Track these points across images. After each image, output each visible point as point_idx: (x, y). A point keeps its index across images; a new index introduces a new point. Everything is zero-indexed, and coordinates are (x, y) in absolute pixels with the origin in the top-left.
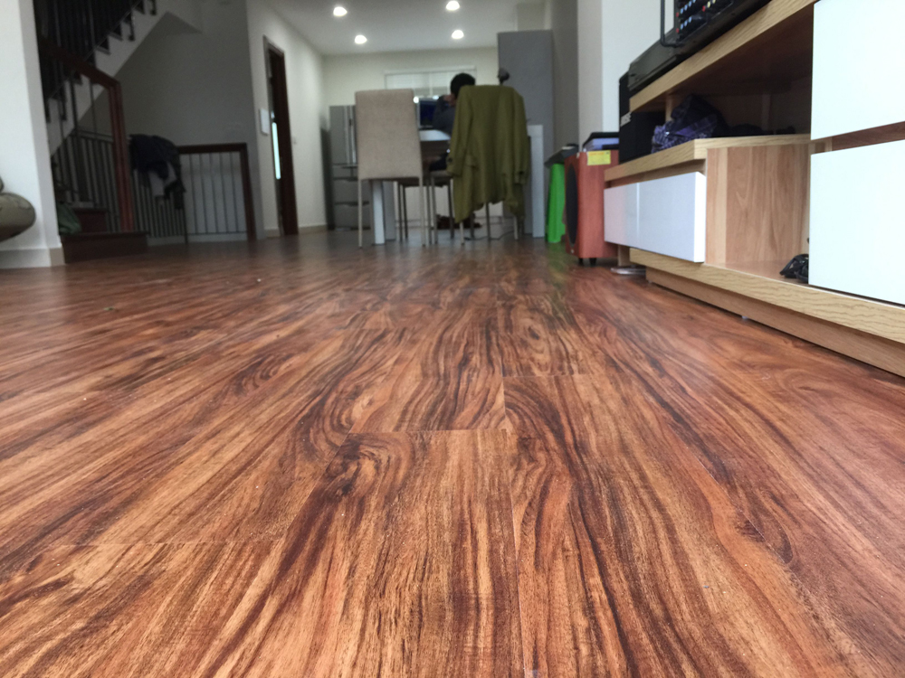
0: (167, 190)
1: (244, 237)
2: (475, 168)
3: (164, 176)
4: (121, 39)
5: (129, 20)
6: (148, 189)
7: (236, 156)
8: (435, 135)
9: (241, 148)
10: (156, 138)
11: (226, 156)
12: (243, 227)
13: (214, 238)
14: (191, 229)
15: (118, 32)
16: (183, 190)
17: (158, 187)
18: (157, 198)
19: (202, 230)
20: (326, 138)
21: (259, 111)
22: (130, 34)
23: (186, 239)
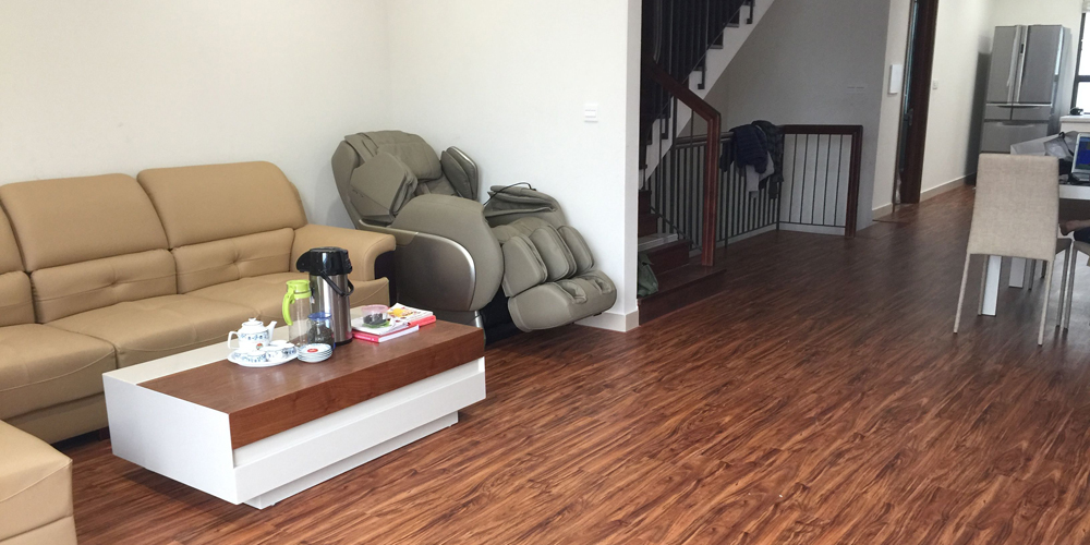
0: (763, 184)
1: (842, 232)
3: (760, 169)
4: (738, 27)
6: (743, 178)
7: (848, 138)
9: (855, 132)
10: (755, 123)
11: (836, 138)
12: (842, 220)
13: (810, 229)
14: (784, 217)
16: (781, 180)
17: (753, 179)
18: (751, 192)
19: (796, 219)
20: (984, 64)
21: (891, 68)
22: (748, 17)
23: (778, 227)
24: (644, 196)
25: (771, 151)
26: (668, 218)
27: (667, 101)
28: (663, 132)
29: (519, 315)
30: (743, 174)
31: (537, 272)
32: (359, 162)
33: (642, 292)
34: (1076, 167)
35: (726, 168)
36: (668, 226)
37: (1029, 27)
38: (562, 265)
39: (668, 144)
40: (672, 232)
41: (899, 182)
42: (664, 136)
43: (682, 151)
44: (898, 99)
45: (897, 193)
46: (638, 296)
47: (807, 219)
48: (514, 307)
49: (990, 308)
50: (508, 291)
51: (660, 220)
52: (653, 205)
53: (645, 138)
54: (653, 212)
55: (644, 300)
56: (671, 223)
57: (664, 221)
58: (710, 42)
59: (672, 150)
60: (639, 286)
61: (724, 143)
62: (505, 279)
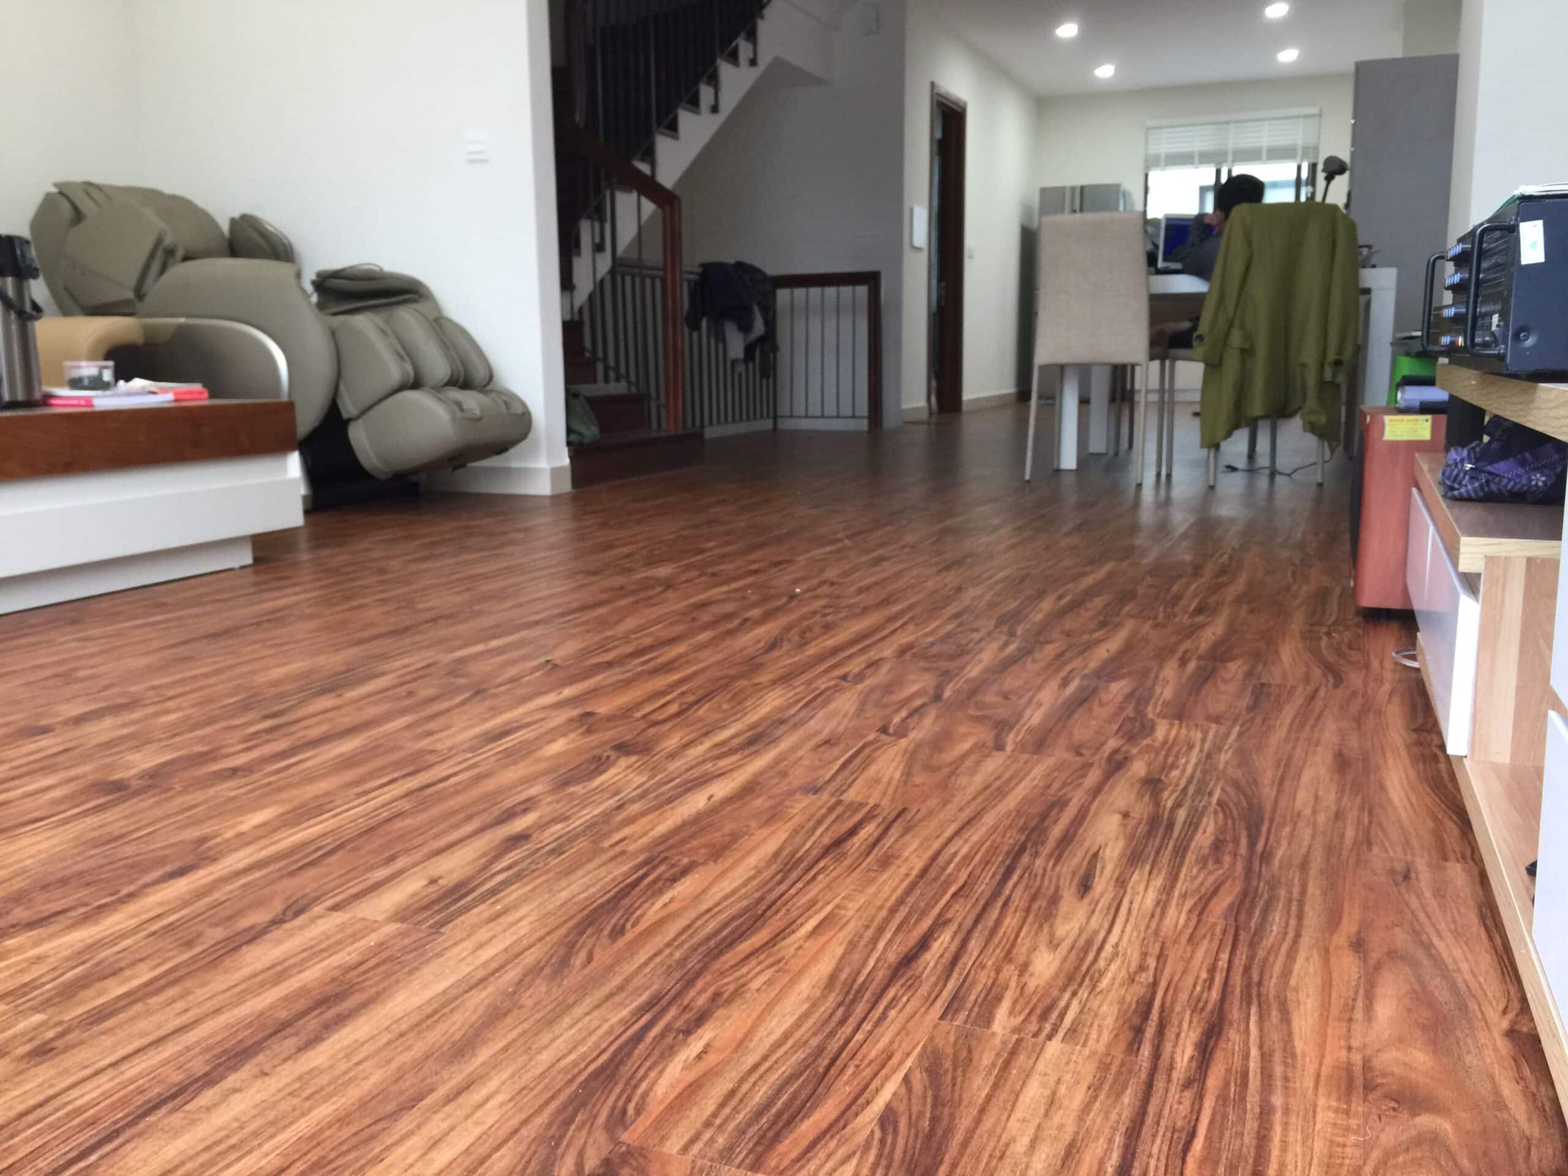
0: (749, 351)
1: (864, 425)
2: (1246, 353)
3: (745, 328)
4: (698, 113)
5: (713, 80)
6: (721, 346)
7: (862, 291)
8: (1186, 284)
9: (871, 279)
10: (740, 265)
11: (846, 291)
12: (863, 408)
13: (821, 425)
14: (784, 408)
15: (694, 103)
16: (775, 349)
17: (736, 344)
18: (734, 362)
19: (800, 409)
20: (1028, 240)
21: (912, 211)
22: (712, 102)
23: (775, 424)
24: (572, 331)
25: (759, 304)
26: (612, 363)
27: (598, 190)
28: (597, 240)
29: (368, 446)
30: (721, 338)
31: (395, 371)
32: (78, 216)
33: (574, 437)
34: (1165, 260)
35: (695, 326)
36: (612, 374)
37: (1082, 188)
38: (438, 367)
39: (605, 263)
40: (618, 380)
41: (934, 384)
42: (599, 248)
43: (628, 279)
44: (924, 257)
45: (933, 399)
46: (569, 444)
47: (815, 409)
48: (359, 436)
49: (1069, 460)
50: (348, 408)
51: (600, 367)
52: (588, 343)
53: (568, 245)
54: (587, 354)
55: (577, 448)
56: (617, 369)
57: (606, 369)
58: (659, 124)
59: (612, 272)
60: (569, 430)
61: (689, 282)
62: (342, 388)
